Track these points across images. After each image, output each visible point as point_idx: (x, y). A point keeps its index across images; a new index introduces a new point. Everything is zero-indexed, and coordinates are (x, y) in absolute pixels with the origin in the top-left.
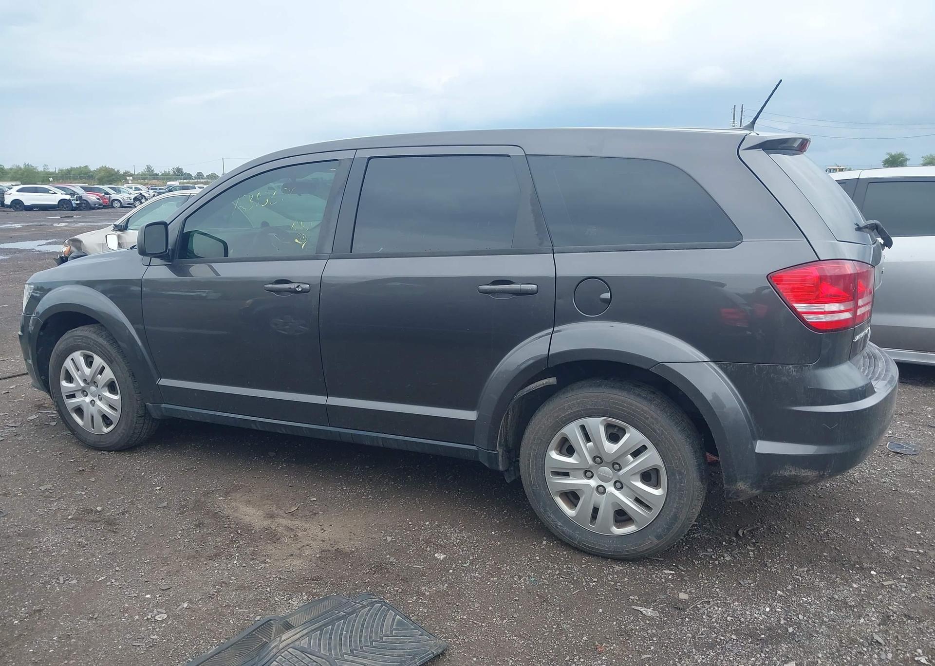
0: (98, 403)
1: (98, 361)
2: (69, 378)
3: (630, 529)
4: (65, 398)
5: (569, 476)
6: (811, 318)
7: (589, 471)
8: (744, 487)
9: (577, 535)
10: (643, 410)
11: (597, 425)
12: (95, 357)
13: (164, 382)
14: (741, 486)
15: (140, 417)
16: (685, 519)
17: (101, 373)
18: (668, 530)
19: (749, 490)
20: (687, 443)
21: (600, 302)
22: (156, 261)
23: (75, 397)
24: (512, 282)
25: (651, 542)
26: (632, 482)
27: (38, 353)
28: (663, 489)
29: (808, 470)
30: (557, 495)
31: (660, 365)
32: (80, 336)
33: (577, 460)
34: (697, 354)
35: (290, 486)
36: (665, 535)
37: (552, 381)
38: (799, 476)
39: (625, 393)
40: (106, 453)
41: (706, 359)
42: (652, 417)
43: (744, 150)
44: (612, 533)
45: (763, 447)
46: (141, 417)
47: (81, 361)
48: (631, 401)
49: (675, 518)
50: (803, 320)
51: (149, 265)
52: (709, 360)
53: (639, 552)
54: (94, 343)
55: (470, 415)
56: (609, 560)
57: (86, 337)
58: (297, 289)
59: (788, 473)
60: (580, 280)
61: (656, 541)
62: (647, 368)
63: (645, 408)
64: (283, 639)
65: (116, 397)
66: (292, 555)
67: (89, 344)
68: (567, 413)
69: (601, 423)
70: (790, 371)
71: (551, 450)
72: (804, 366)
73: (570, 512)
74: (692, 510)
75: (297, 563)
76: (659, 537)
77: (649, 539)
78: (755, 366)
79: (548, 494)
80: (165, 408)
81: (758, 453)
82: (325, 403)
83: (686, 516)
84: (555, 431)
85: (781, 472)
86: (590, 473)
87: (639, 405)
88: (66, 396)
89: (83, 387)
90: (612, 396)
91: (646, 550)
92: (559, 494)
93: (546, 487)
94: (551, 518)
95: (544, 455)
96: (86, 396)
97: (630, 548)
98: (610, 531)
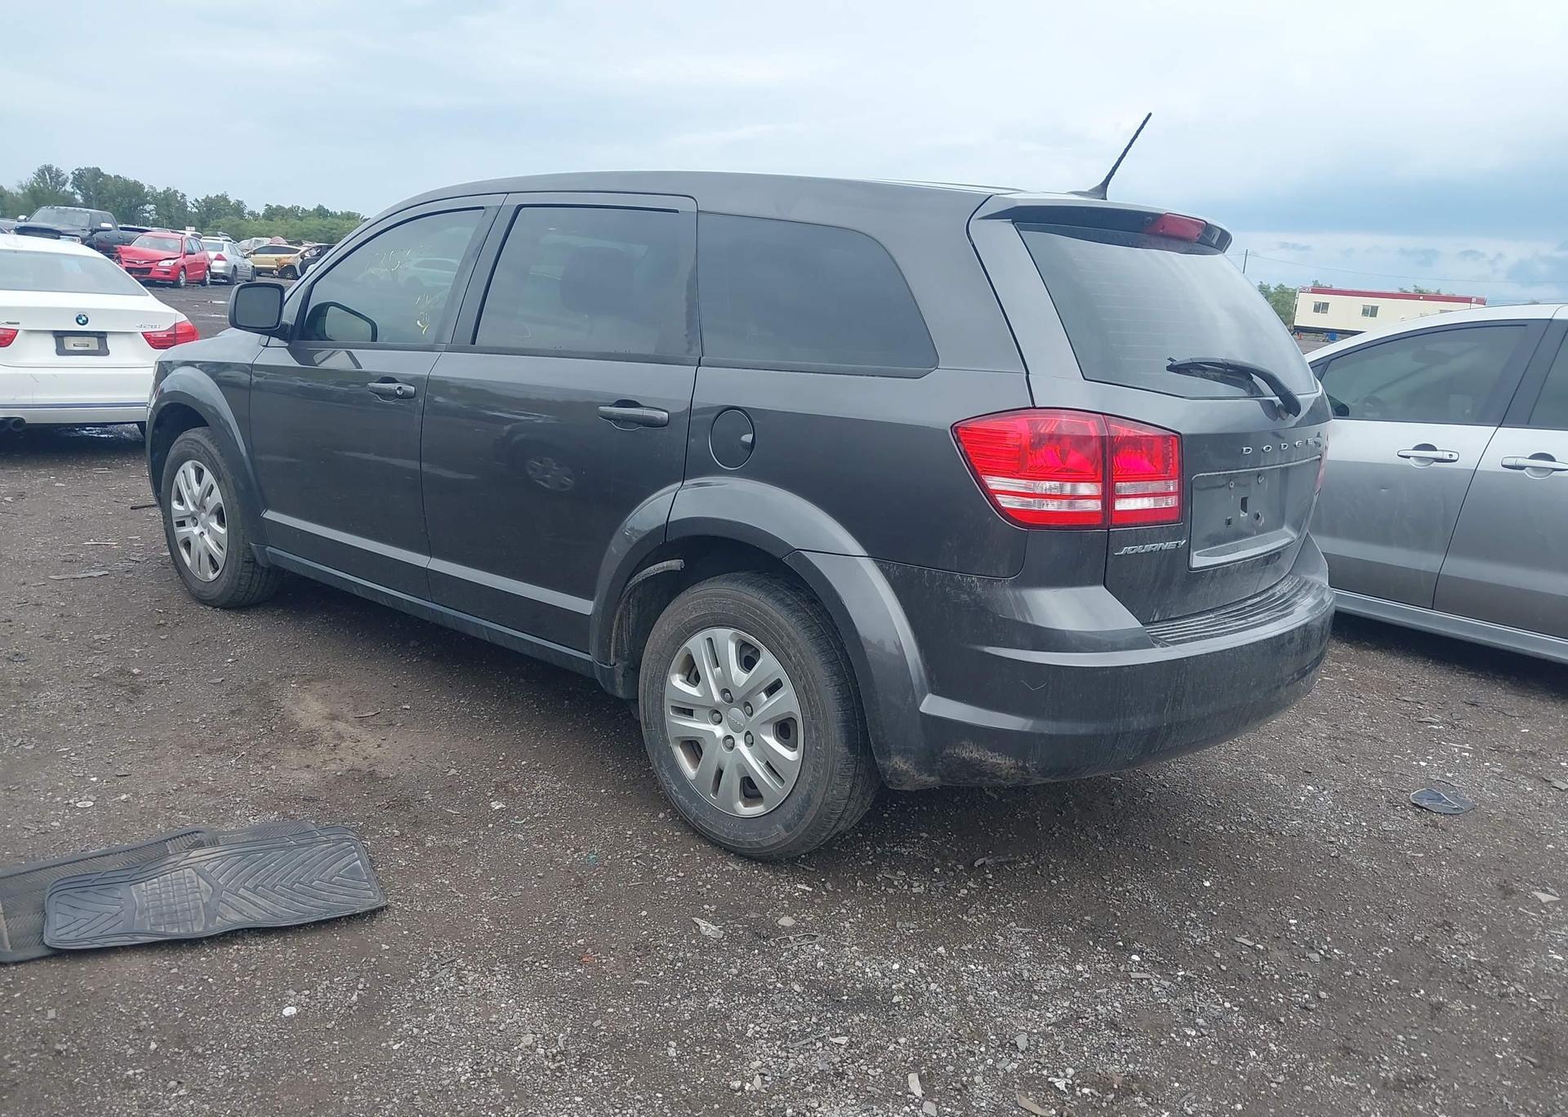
0: (206, 536)
1: (208, 476)
2: (181, 501)
3: (758, 809)
4: (175, 525)
5: (692, 715)
6: (1006, 502)
7: (717, 712)
8: (905, 767)
9: (694, 809)
10: (778, 623)
11: (727, 640)
12: (206, 470)
13: (270, 515)
14: (899, 763)
15: (246, 562)
16: (822, 803)
17: (209, 494)
18: (801, 816)
19: (913, 772)
20: (831, 681)
21: (741, 448)
22: (275, 341)
23: (185, 525)
24: (638, 404)
25: (777, 834)
26: (762, 736)
27: (154, 459)
28: (799, 753)
29: (997, 754)
30: (676, 745)
31: (795, 553)
32: (191, 440)
33: (701, 693)
34: (849, 544)
35: (395, 686)
36: (795, 825)
37: (675, 564)
38: (984, 761)
39: (762, 595)
40: (210, 608)
41: (862, 552)
42: (789, 636)
43: (979, 219)
44: (735, 812)
45: (935, 705)
46: (249, 562)
47: (192, 473)
48: (767, 607)
49: (808, 800)
50: (996, 505)
51: (266, 346)
52: (867, 555)
53: (765, 848)
54: (204, 452)
55: (585, 606)
56: (732, 855)
57: (198, 442)
58: (398, 392)
59: (967, 754)
60: (719, 411)
61: (784, 834)
62: (778, 556)
63: (782, 621)
64: (191, 855)
65: (222, 531)
66: (308, 766)
67: (198, 451)
68: (691, 617)
69: (731, 637)
70: (973, 585)
71: (674, 673)
72: (996, 581)
73: (689, 770)
74: (832, 791)
75: (306, 776)
76: (787, 828)
77: (776, 828)
78: (926, 572)
79: (666, 741)
80: (270, 552)
81: (925, 714)
82: (425, 566)
83: (823, 799)
84: (678, 644)
85: (957, 751)
86: (718, 715)
87: (775, 614)
88: (177, 522)
89: (192, 512)
90: (745, 596)
91: (772, 846)
92: (680, 743)
93: (664, 731)
94: (665, 776)
95: (663, 679)
96: (196, 525)
97: (752, 838)
98: (733, 809)
